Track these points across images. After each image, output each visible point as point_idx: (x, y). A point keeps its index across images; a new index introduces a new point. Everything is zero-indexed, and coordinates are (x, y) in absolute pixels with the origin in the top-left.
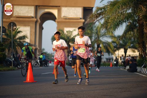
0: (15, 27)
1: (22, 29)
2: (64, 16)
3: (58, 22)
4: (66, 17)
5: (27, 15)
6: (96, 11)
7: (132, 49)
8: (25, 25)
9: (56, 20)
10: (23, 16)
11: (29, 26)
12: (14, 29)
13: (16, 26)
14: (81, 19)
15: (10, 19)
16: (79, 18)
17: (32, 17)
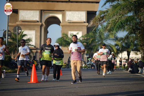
0: (20, 31)
1: (28, 33)
2: (68, 20)
3: (63, 26)
4: (70, 21)
5: (32, 19)
6: (99, 14)
7: (135, 52)
8: (30, 29)
9: (61, 24)
10: (29, 20)
11: (34, 30)
12: (19, 32)
13: (21, 29)
14: (84, 22)
15: (16, 23)
16: (83, 22)
17: (38, 22)
